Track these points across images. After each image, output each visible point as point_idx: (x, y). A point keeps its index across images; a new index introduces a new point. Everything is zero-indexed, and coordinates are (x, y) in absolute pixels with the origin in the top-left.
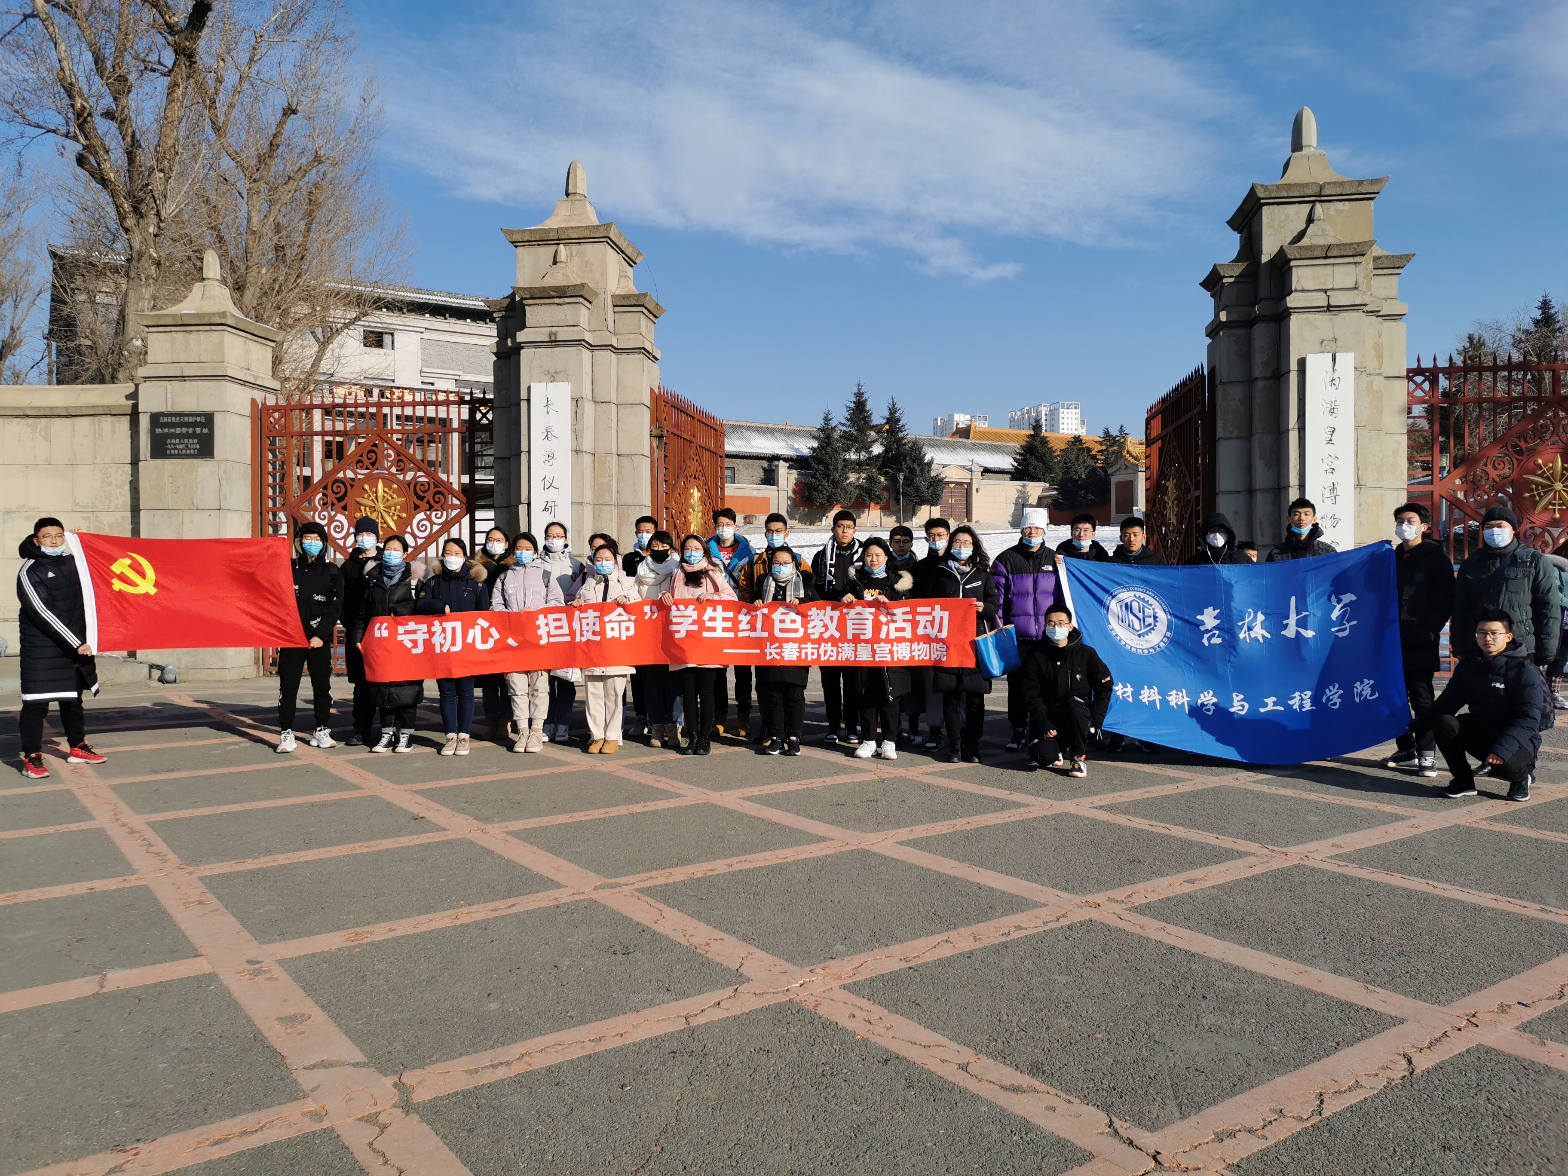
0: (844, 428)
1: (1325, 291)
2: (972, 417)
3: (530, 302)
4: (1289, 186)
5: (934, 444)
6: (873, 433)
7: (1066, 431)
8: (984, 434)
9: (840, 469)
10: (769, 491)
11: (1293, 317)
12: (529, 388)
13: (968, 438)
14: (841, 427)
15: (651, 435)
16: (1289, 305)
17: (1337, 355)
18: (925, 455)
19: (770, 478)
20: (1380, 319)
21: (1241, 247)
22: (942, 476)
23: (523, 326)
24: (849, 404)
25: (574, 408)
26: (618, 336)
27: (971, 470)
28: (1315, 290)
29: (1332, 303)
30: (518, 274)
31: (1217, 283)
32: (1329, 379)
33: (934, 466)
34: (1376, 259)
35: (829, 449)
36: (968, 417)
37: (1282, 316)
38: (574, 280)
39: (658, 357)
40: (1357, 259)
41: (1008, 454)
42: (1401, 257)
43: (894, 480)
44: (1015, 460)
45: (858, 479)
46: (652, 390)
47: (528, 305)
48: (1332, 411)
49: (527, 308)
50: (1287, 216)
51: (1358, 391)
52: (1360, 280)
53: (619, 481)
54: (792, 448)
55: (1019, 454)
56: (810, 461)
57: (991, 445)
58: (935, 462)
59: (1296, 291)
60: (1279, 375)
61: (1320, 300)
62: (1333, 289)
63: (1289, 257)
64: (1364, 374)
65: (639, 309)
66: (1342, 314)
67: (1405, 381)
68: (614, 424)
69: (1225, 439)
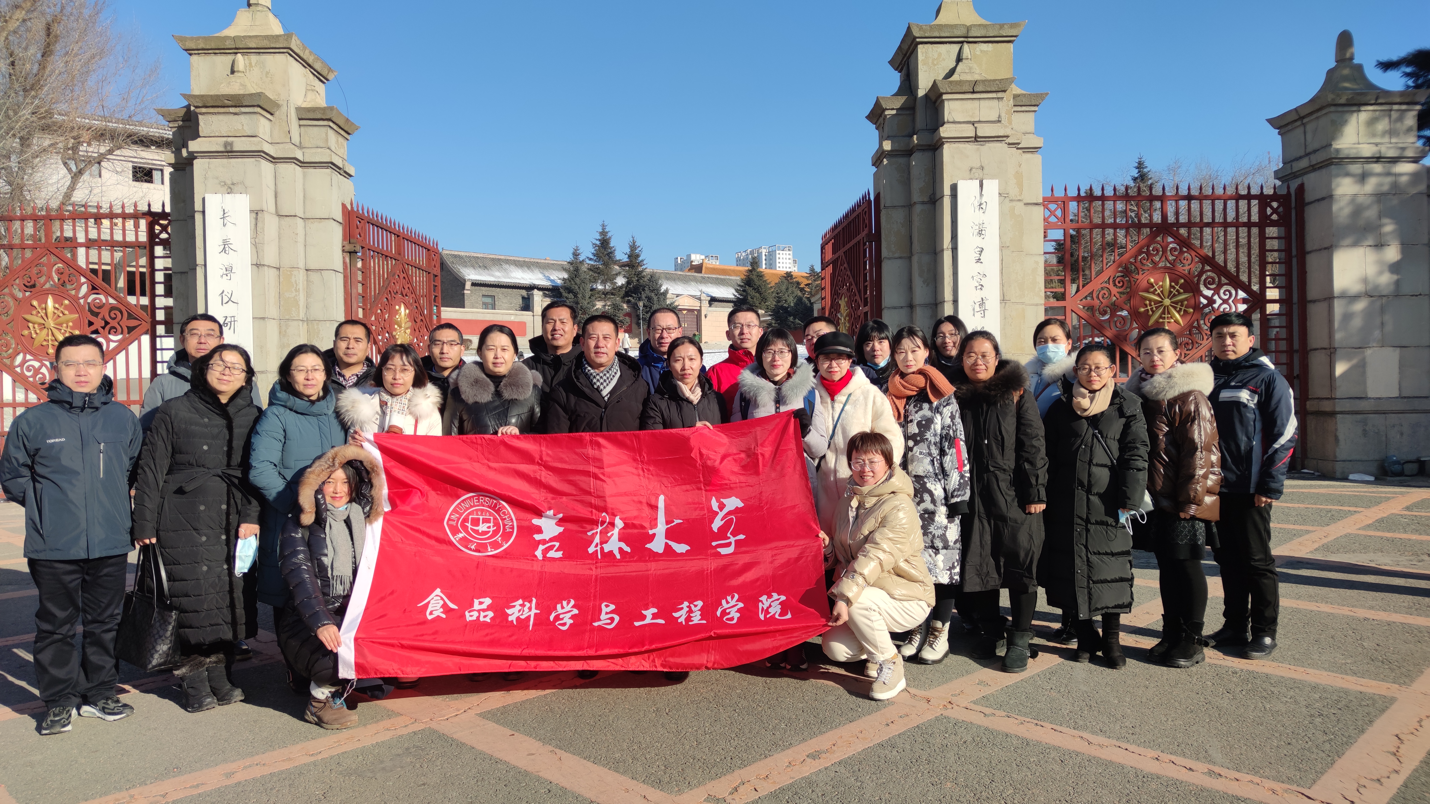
0: (592, 263)
1: (973, 123)
2: (706, 257)
3: (204, 110)
4: (941, 28)
5: (670, 277)
6: (617, 267)
7: (781, 269)
8: (714, 270)
9: (587, 297)
10: (526, 317)
11: (946, 147)
12: (204, 199)
13: (701, 272)
14: (588, 262)
15: (343, 251)
16: (942, 135)
17: (984, 182)
18: (661, 286)
19: (527, 305)
20: (1020, 151)
21: (901, 83)
22: (676, 304)
23: (196, 136)
24: (595, 242)
25: (254, 221)
26: (304, 150)
27: (700, 299)
28: (964, 122)
29: (979, 134)
30: (192, 82)
31: (881, 116)
32: (977, 204)
33: (669, 296)
34: (1016, 97)
35: (578, 280)
36: (703, 257)
37: (935, 147)
38: (252, 90)
39: (352, 173)
40: (1000, 95)
41: (733, 287)
42: (1037, 96)
43: (635, 307)
44: (737, 290)
45: (604, 306)
46: (344, 206)
47: (201, 114)
48: (980, 233)
49: (200, 117)
50: (940, 54)
51: (1002, 215)
52: (1003, 115)
53: (308, 296)
54: (549, 279)
55: (740, 286)
56: (562, 290)
57: (718, 279)
58: (670, 292)
59: (948, 122)
60: (934, 200)
61: (968, 131)
62: (979, 122)
63: (942, 90)
64: (1007, 200)
65: (325, 123)
66: (988, 145)
67: (1042, 208)
68: (301, 239)
69: (889, 259)
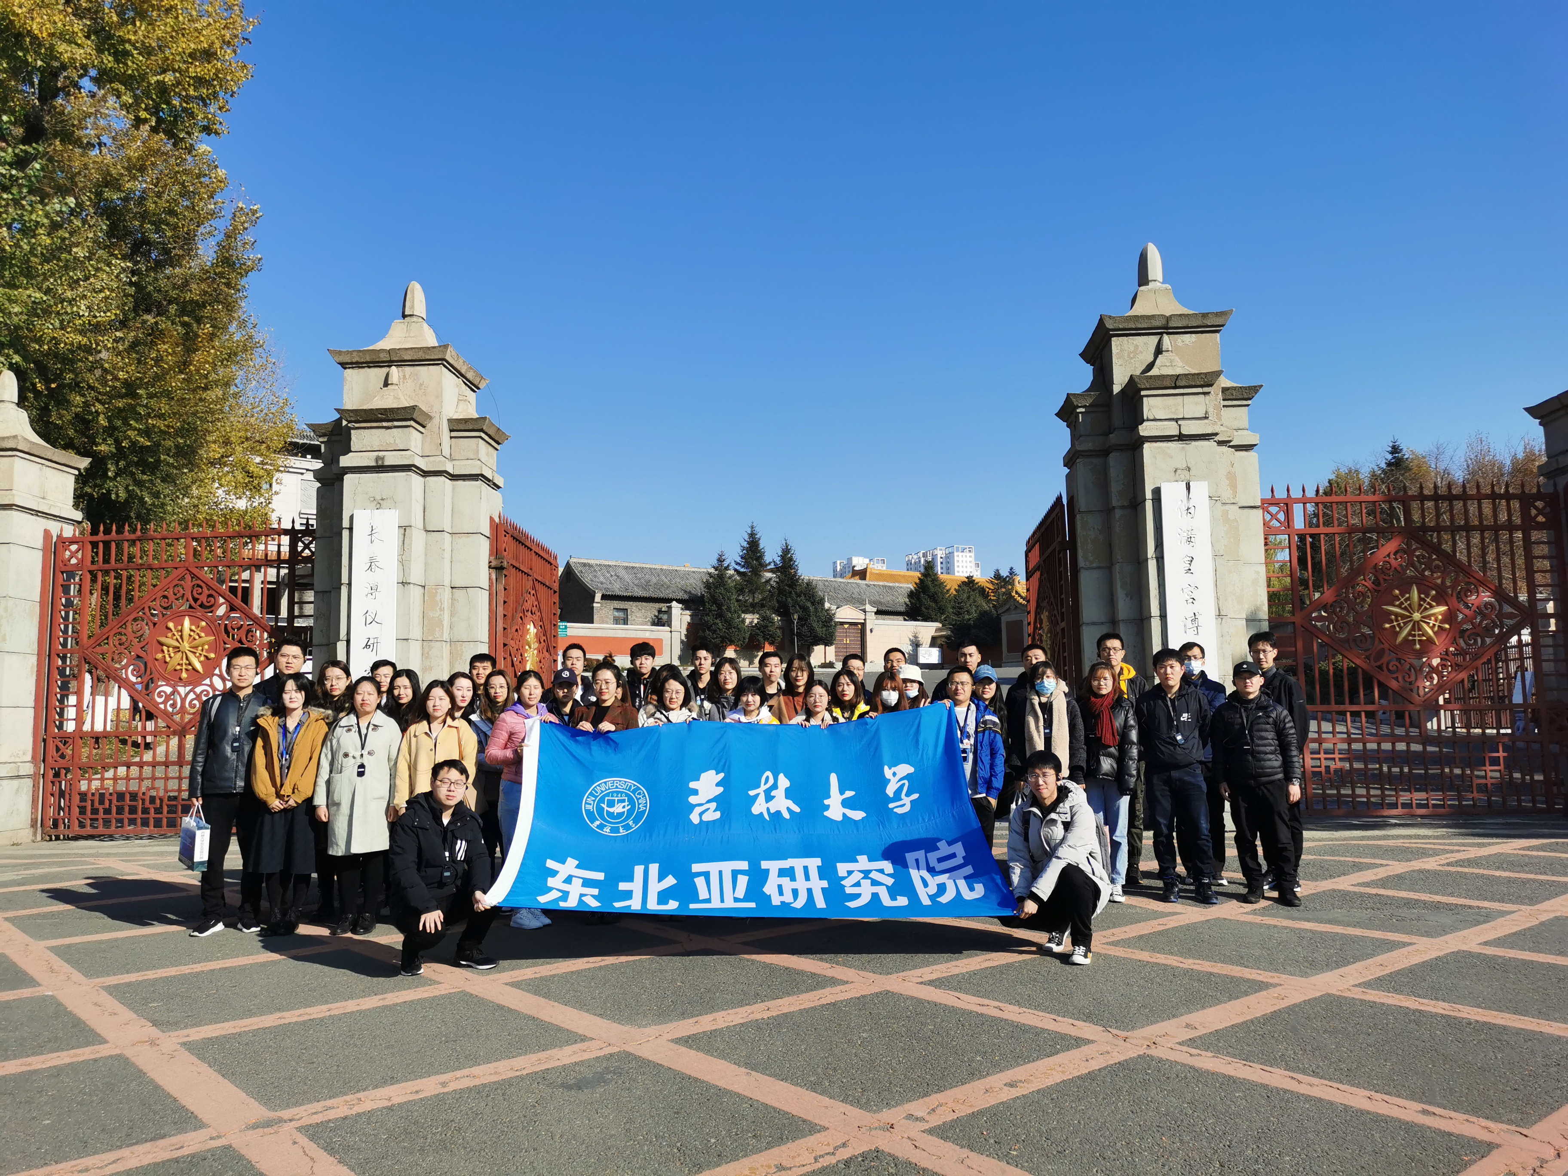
0: (738, 567)
1: (1177, 420)
2: (871, 561)
3: (356, 425)
4: (1136, 318)
6: (767, 573)
7: (961, 574)
8: (880, 577)
9: (733, 609)
10: (661, 632)
11: (1146, 446)
12: (352, 517)
13: (865, 579)
14: (734, 566)
15: (490, 567)
16: (1142, 434)
17: (1191, 484)
19: (664, 620)
20: (1231, 449)
21: (1094, 377)
22: (835, 616)
23: (347, 450)
24: (742, 544)
25: (402, 536)
26: (454, 462)
27: (865, 611)
28: (1166, 420)
29: (1184, 432)
30: (345, 396)
31: (1072, 413)
32: (1184, 508)
34: (1225, 390)
35: (723, 589)
36: (867, 560)
37: (1136, 444)
38: (405, 402)
39: (501, 484)
40: (1206, 390)
41: (901, 595)
42: (1250, 388)
43: (788, 620)
44: (908, 599)
45: (752, 619)
46: (491, 519)
47: (353, 428)
48: (1189, 540)
49: (353, 431)
50: (1136, 347)
51: (1213, 518)
52: (1211, 410)
53: (452, 615)
55: (912, 593)
57: (884, 586)
59: (1148, 420)
60: (1136, 504)
61: (1172, 429)
62: (1183, 419)
63: (1140, 386)
64: (1219, 503)
65: (477, 433)
66: (1194, 443)
67: (1260, 511)
68: (447, 555)
69: (1086, 569)
